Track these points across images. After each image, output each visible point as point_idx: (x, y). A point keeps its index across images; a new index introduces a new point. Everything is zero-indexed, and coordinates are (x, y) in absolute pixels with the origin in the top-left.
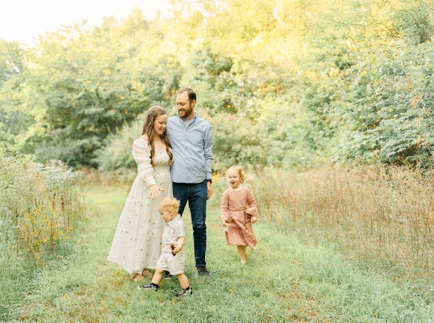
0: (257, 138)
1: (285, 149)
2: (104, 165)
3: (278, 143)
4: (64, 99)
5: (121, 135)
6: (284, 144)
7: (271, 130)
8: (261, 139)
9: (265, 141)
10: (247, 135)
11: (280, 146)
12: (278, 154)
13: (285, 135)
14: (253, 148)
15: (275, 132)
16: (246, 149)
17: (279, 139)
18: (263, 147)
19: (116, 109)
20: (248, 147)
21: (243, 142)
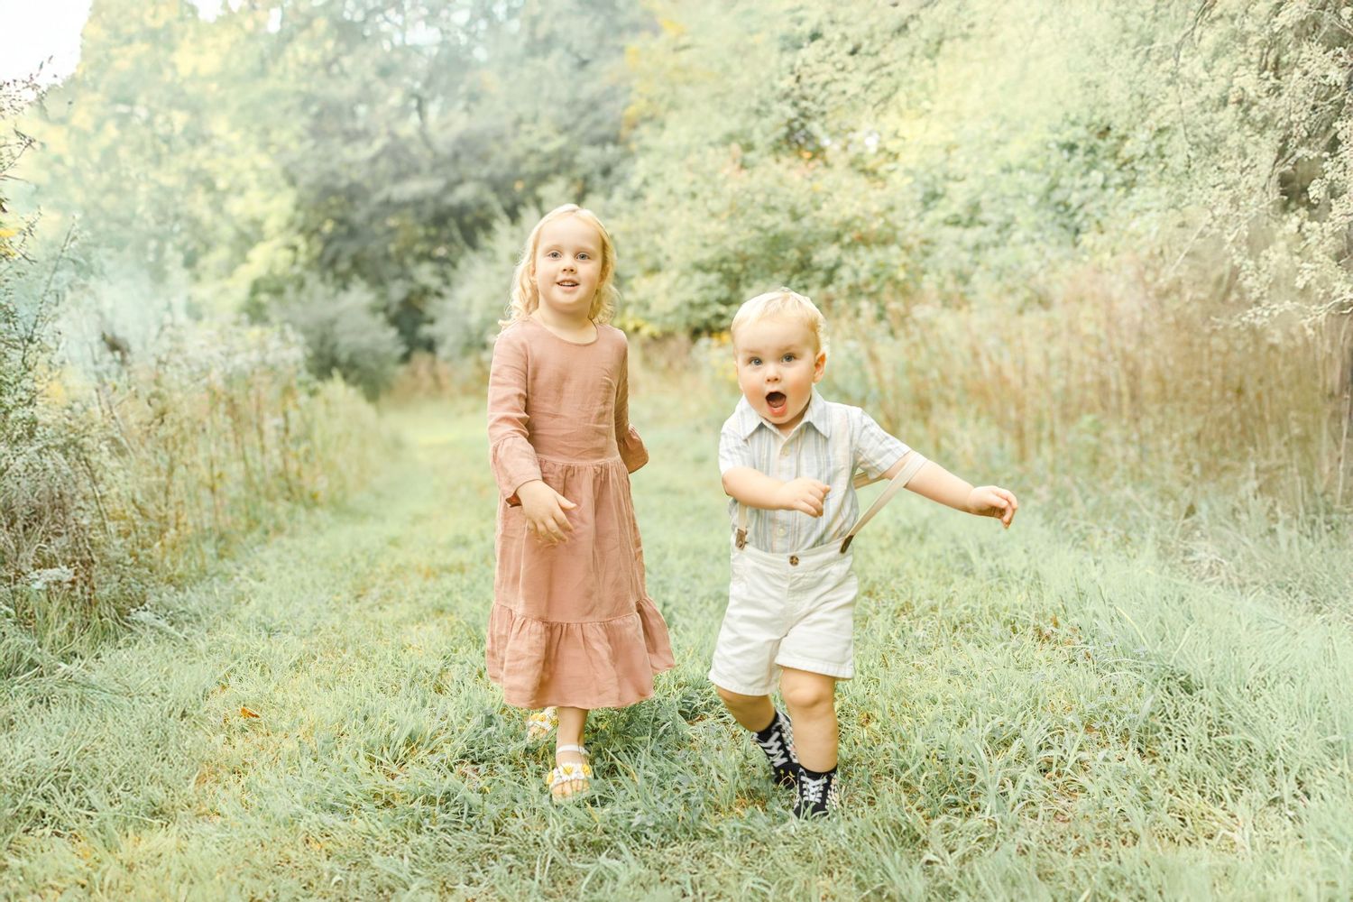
0: (887, 223)
1: (977, 248)
2: (451, 340)
3: (952, 233)
4: (334, 164)
5: (493, 252)
6: (971, 236)
7: (932, 197)
8: (900, 224)
9: (913, 228)
10: (856, 217)
11: (959, 243)
12: (956, 266)
13: (975, 207)
14: (878, 254)
15: (944, 202)
16: (857, 258)
17: (956, 222)
18: (907, 249)
19: (477, 179)
20: (862, 251)
21: (846, 239)
